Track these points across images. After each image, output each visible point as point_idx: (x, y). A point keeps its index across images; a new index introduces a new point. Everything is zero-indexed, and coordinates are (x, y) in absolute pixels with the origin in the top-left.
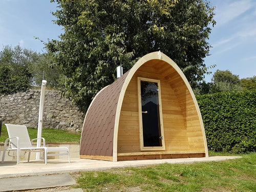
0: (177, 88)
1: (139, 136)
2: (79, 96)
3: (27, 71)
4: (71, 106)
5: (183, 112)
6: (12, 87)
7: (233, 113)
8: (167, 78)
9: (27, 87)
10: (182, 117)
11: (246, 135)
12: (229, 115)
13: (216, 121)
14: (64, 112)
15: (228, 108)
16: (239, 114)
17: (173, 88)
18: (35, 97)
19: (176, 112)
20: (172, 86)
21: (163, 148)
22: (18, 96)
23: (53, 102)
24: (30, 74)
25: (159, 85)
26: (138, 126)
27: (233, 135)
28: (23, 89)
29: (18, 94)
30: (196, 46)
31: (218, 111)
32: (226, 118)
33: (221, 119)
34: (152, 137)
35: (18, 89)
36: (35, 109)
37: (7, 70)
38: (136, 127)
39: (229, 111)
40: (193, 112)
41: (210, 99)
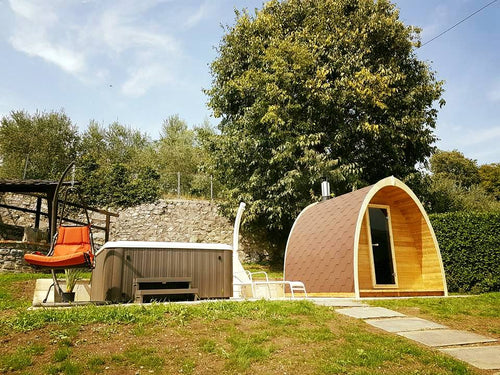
0: (410, 216)
1: (370, 272)
2: (250, 214)
3: (154, 172)
4: (222, 225)
5: (417, 243)
6: (134, 196)
7: (473, 242)
8: (396, 202)
9: (156, 195)
10: (415, 250)
11: (490, 271)
12: (467, 244)
13: (450, 252)
14: (213, 233)
15: (465, 235)
16: (482, 244)
17: (404, 214)
18: (169, 211)
19: (408, 244)
20: (403, 212)
21: (396, 286)
22: (144, 209)
23: (196, 219)
24: (159, 176)
25: (388, 211)
26: (369, 261)
27: (472, 270)
28: (150, 199)
29: (143, 206)
30: (418, 143)
31: (452, 238)
32: (462, 247)
33: (457, 249)
34: (385, 274)
35: (143, 199)
36: (171, 229)
37: (122, 170)
38: (367, 262)
39: (467, 239)
40: (430, 244)
41: (442, 221)
